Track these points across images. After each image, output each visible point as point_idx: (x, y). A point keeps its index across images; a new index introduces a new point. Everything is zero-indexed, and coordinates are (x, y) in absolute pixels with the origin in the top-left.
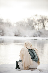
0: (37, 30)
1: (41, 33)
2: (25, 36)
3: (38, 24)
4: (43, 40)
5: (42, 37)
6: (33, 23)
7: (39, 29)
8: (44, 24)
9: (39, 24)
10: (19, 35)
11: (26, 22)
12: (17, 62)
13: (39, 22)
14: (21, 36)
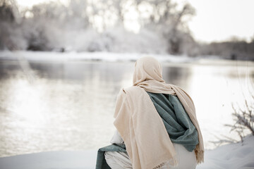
0: (101, 30)
1: (113, 39)
2: (63, 51)
3: (100, 12)
4: (119, 61)
5: (118, 52)
6: (85, 8)
7: (104, 27)
8: (120, 13)
9: (104, 10)
10: (43, 45)
11: (63, 6)
12: (102, 153)
13: (105, 7)
14: (50, 50)
